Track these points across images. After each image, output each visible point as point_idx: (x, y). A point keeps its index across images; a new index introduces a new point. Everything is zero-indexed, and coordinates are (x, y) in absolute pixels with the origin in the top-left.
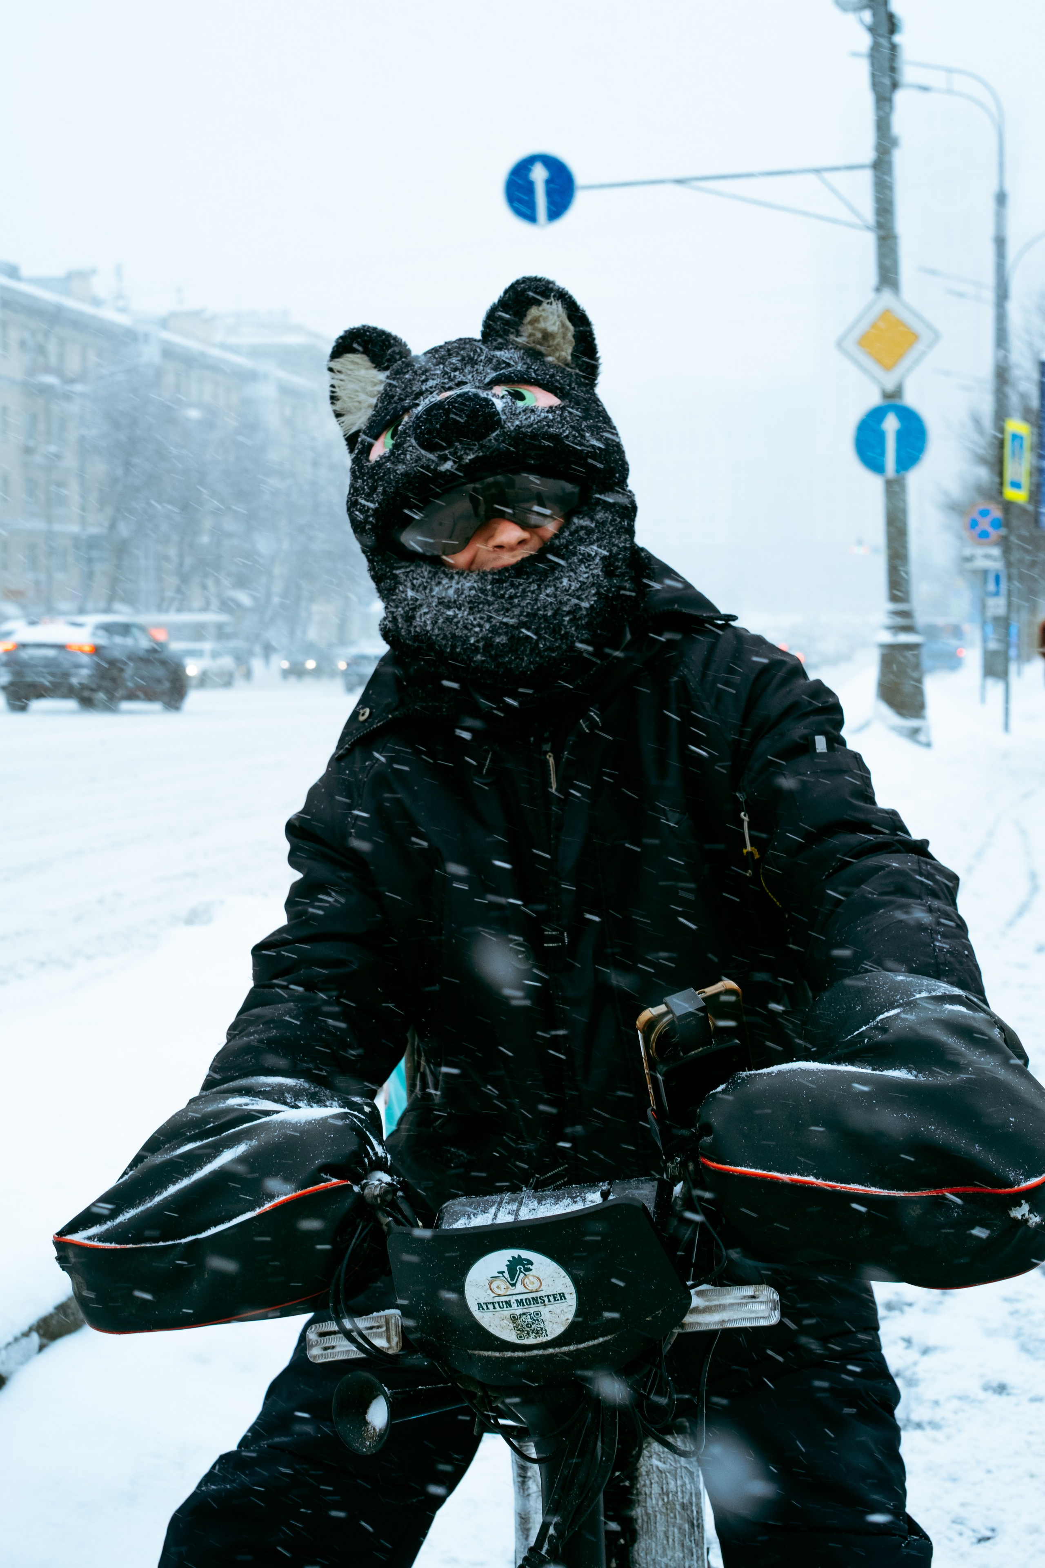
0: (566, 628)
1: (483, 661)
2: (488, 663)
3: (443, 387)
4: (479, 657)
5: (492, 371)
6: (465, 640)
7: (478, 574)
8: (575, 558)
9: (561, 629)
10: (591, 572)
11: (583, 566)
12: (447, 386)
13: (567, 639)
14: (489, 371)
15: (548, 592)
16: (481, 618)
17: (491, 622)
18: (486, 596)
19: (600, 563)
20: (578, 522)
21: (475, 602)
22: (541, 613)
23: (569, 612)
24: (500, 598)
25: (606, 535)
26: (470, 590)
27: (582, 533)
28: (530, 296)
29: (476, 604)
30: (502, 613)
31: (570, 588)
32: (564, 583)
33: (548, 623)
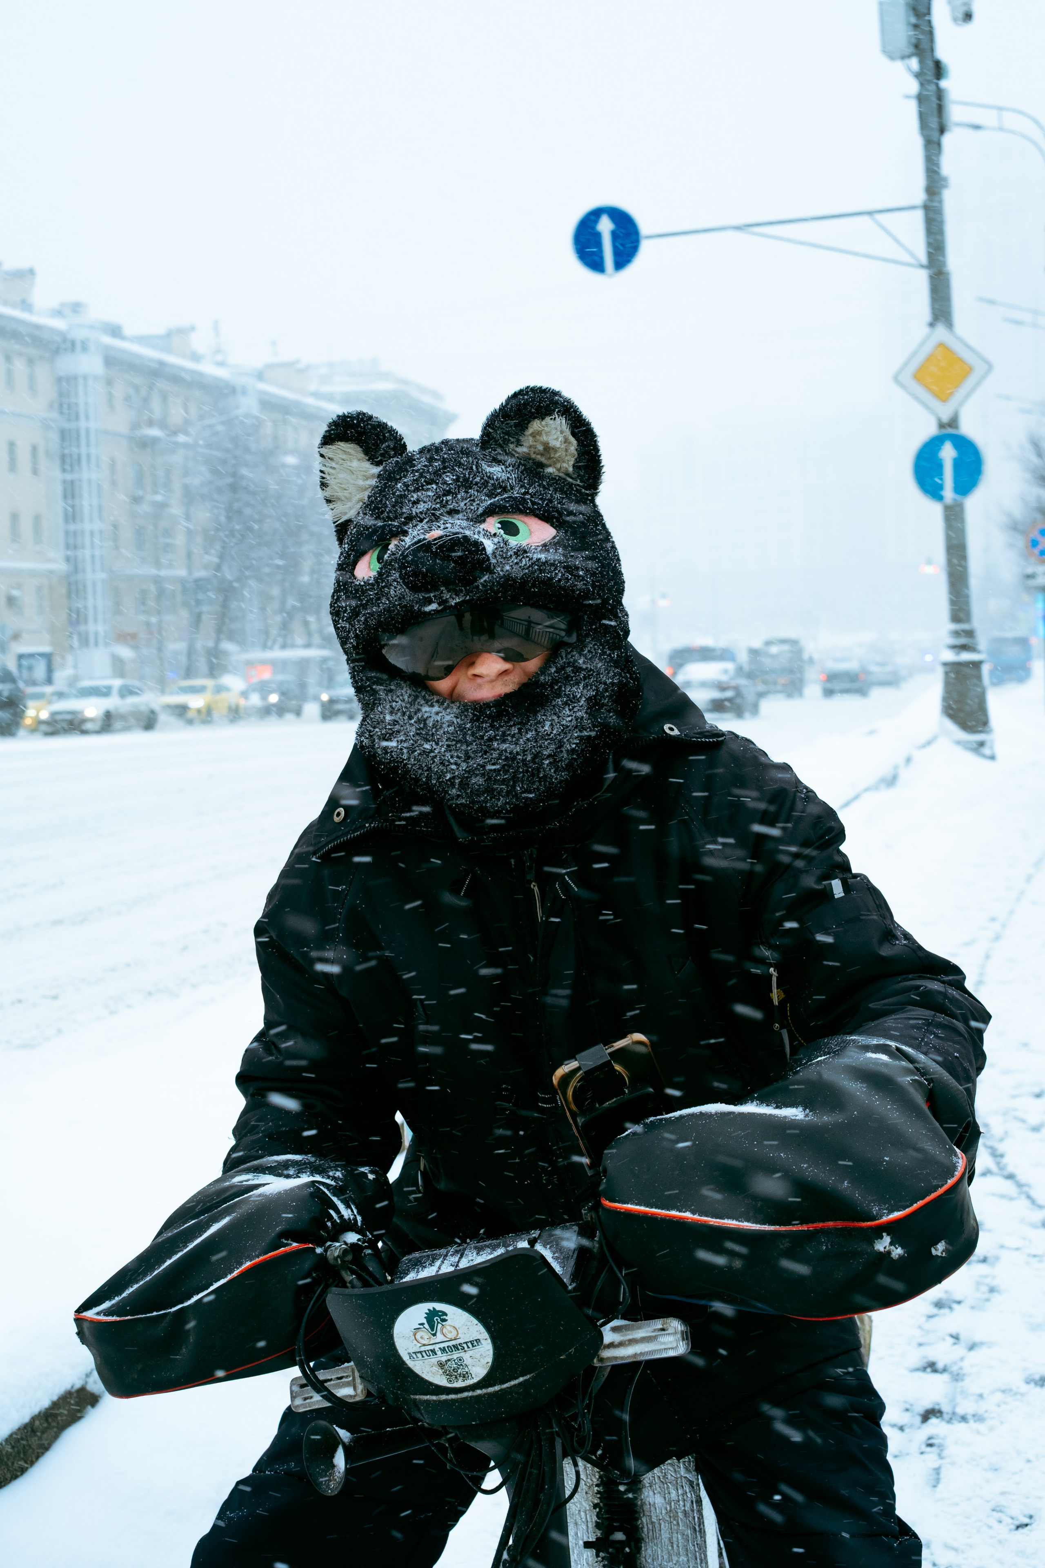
3: (433, 514)
4: (454, 791)
5: (486, 498)
8: (560, 699)
10: (574, 715)
12: (438, 513)
14: (483, 498)
15: (528, 736)
16: (458, 757)
17: (468, 763)
18: (465, 734)
19: (586, 704)
20: (566, 656)
21: (454, 740)
22: (520, 757)
23: (549, 756)
24: (479, 739)
25: (594, 672)
26: (449, 726)
27: (569, 669)
28: (533, 410)
29: (454, 743)
30: (480, 754)
31: (551, 733)
32: (546, 728)
33: (526, 767)
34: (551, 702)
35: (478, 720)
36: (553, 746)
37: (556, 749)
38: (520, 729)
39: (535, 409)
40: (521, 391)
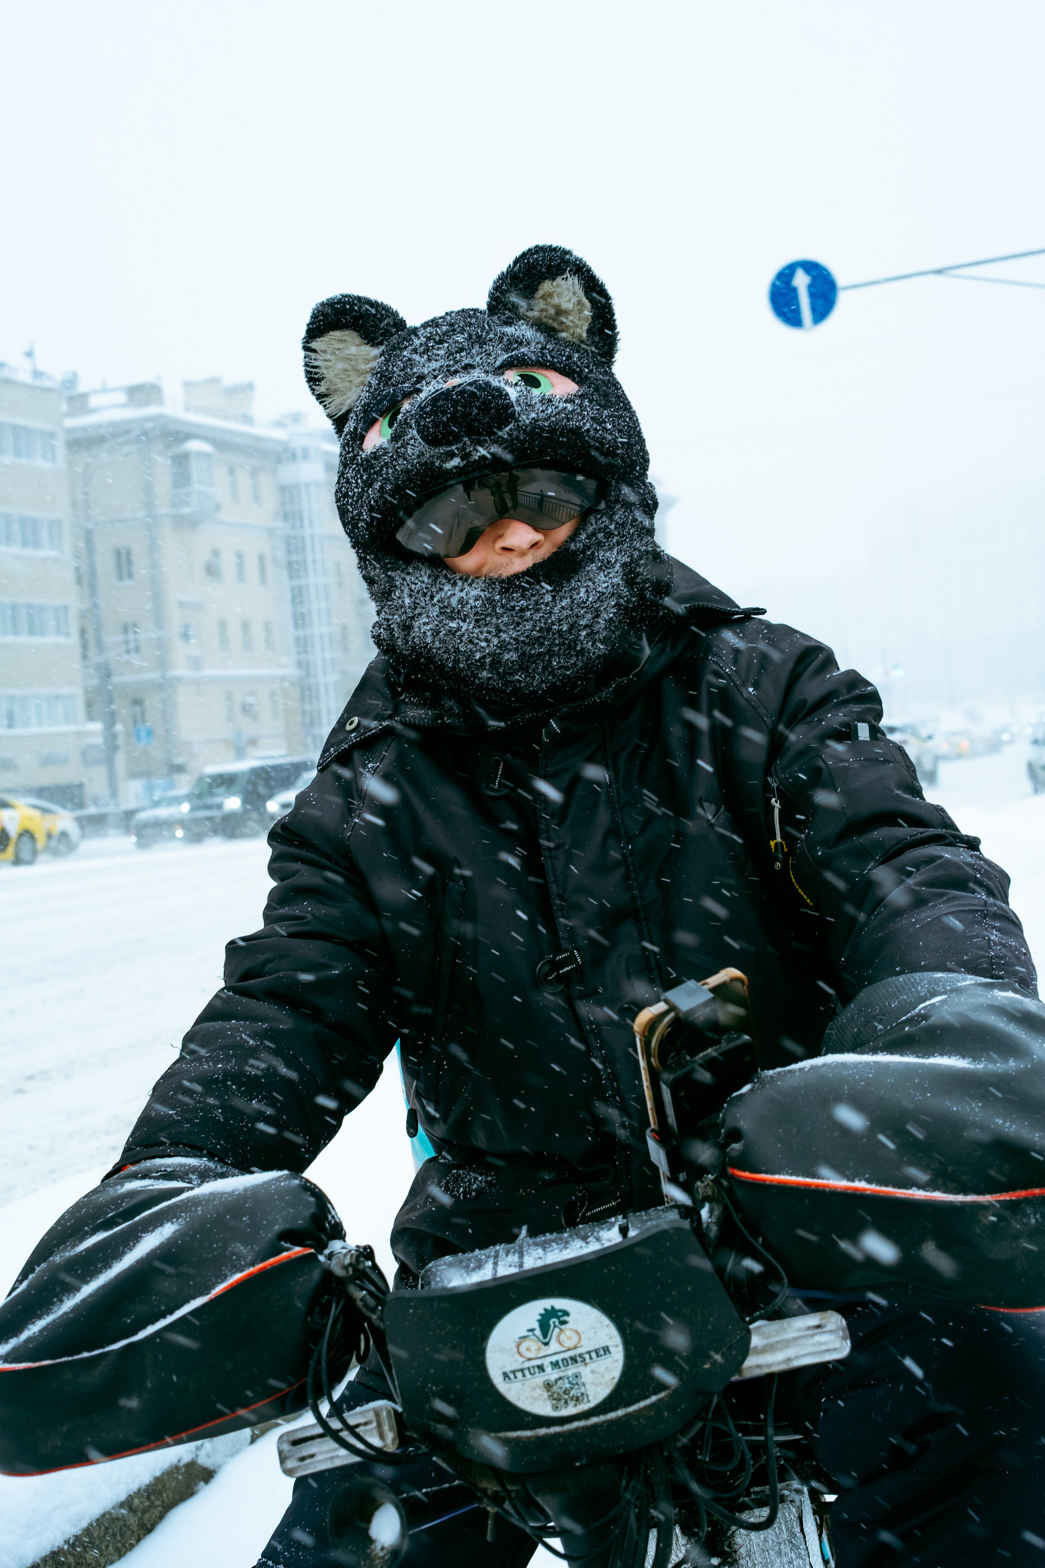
0: (582, 644)
1: (489, 679)
2: (494, 680)
3: (448, 370)
4: (485, 673)
5: (503, 352)
6: (470, 656)
7: (485, 581)
8: (594, 565)
9: (576, 645)
10: (610, 581)
11: (602, 574)
12: (452, 369)
13: (583, 655)
14: (500, 352)
15: (563, 604)
16: (489, 632)
17: (499, 637)
18: (494, 607)
19: (621, 570)
20: (596, 522)
21: (482, 614)
22: (555, 627)
23: (586, 626)
24: (510, 610)
25: (627, 538)
26: (476, 600)
27: (600, 536)
28: (544, 270)
29: (483, 617)
30: (512, 627)
31: (587, 600)
32: (582, 595)
33: (563, 638)
34: (585, 568)
35: (506, 592)
36: (589, 616)
37: (593, 618)
38: (554, 597)
39: (546, 269)
40: (530, 250)
